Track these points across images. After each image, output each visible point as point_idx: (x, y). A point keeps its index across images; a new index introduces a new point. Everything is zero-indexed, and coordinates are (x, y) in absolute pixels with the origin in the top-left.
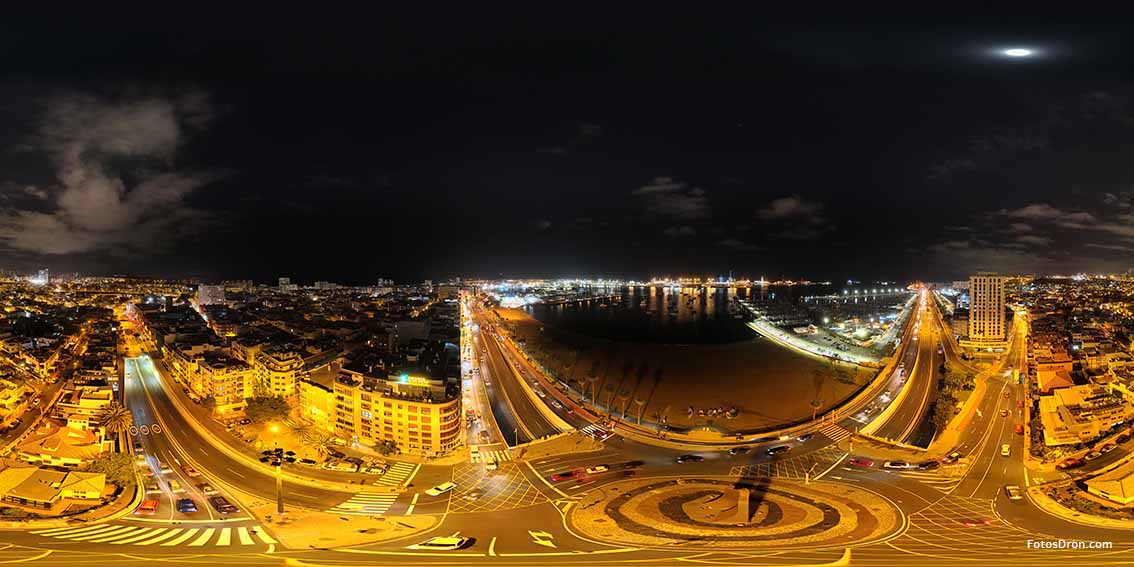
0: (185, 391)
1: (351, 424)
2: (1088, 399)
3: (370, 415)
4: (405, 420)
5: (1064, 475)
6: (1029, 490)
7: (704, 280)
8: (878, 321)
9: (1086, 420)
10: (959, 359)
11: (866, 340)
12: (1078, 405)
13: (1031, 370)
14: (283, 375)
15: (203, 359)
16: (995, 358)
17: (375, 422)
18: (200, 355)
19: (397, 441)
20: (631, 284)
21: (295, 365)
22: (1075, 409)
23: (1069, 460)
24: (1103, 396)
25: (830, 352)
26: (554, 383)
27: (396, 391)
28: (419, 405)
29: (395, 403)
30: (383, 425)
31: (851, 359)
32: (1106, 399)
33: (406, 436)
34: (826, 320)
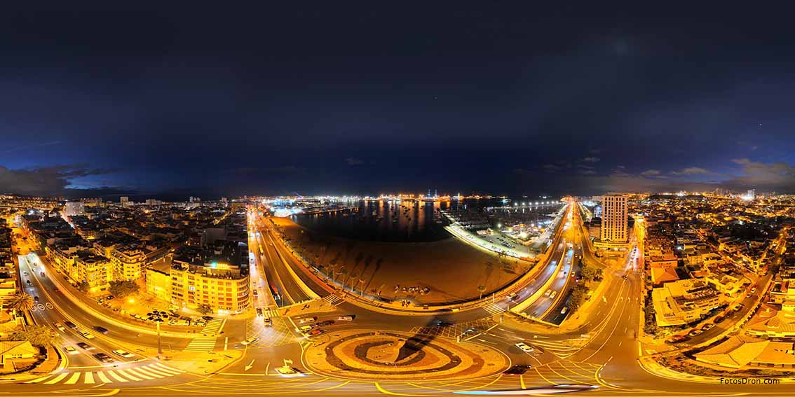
0: (66, 278)
1: (182, 296)
2: (689, 292)
3: (194, 289)
4: (216, 290)
5: (672, 348)
6: (642, 359)
7: (417, 196)
8: (537, 226)
9: (690, 308)
10: (593, 256)
11: (527, 240)
12: (683, 296)
13: (647, 267)
14: (132, 265)
15: (77, 256)
16: (619, 256)
17: (197, 293)
18: (75, 254)
19: (211, 304)
20: (366, 199)
21: (140, 259)
22: (680, 300)
23: (676, 336)
24: (701, 289)
25: (500, 249)
26: (308, 268)
27: (210, 273)
28: (225, 281)
29: (209, 280)
30: (201, 296)
31: (515, 254)
32: (704, 291)
33: (216, 300)
34: (499, 226)
